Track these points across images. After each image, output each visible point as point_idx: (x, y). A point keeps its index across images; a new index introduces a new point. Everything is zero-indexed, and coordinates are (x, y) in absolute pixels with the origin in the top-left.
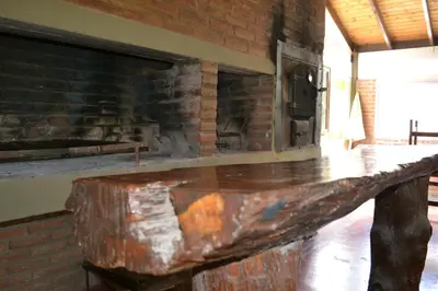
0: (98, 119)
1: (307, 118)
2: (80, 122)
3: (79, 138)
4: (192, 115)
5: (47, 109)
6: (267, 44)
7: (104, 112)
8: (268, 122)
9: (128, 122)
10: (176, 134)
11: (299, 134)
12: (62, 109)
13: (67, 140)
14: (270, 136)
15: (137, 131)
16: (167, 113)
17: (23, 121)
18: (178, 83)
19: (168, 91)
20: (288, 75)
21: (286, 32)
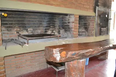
0: (50, 29)
1: (105, 27)
2: (46, 29)
3: (46, 33)
4: (72, 28)
5: (39, 27)
6: (93, 8)
7: (51, 27)
8: (93, 29)
9: (57, 29)
10: (68, 32)
11: (102, 32)
12: (42, 26)
13: (43, 34)
14: (94, 32)
15: (59, 31)
16: (66, 27)
17: (34, 30)
18: (69, 20)
19: (66, 22)
20: (99, 16)
21: (99, 4)
